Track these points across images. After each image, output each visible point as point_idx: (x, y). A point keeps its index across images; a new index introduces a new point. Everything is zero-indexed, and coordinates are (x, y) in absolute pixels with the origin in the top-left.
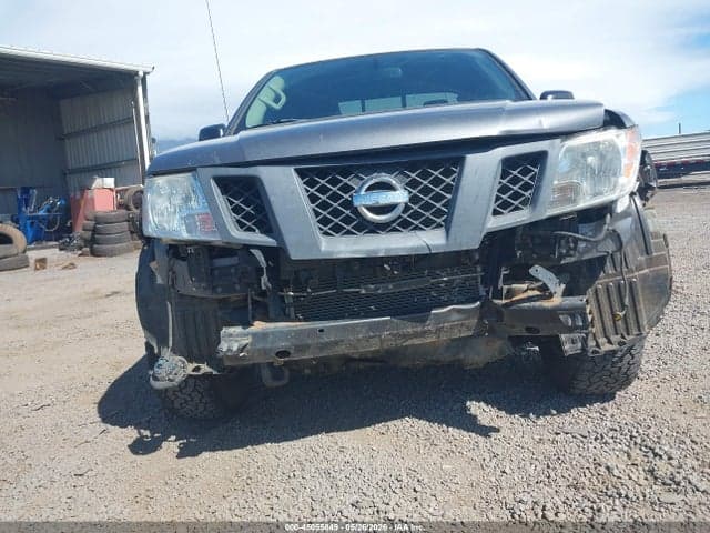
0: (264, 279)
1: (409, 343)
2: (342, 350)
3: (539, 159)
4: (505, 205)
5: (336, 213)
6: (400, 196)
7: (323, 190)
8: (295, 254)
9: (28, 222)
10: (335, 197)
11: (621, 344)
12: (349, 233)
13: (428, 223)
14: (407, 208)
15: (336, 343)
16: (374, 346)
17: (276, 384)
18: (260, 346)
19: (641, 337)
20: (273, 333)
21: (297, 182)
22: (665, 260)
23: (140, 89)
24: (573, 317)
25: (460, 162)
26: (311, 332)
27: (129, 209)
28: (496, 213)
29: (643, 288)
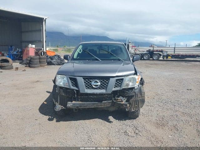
0: (76, 95)
1: (99, 107)
2: (88, 107)
3: (122, 79)
4: (116, 86)
5: (88, 85)
6: (99, 84)
7: (87, 81)
8: (81, 92)
9: (12, 55)
10: (89, 83)
11: (135, 110)
12: (90, 89)
13: (103, 88)
14: (100, 86)
15: (86, 106)
16: (93, 107)
17: (75, 111)
18: (74, 105)
19: (139, 109)
20: (76, 104)
21: (83, 80)
22: (144, 97)
23: (44, 22)
24: (125, 106)
25: (109, 79)
26: (83, 104)
27: (39, 56)
28: (114, 87)
29: (140, 101)
